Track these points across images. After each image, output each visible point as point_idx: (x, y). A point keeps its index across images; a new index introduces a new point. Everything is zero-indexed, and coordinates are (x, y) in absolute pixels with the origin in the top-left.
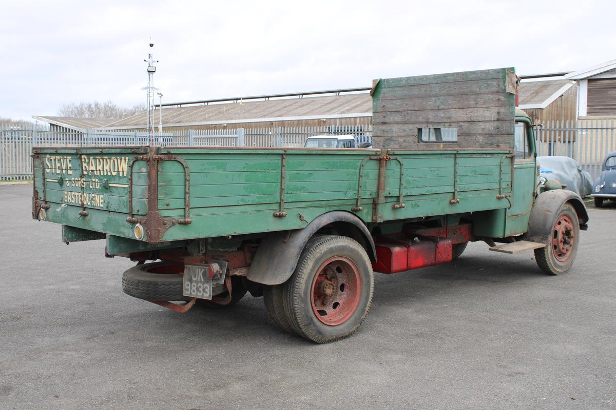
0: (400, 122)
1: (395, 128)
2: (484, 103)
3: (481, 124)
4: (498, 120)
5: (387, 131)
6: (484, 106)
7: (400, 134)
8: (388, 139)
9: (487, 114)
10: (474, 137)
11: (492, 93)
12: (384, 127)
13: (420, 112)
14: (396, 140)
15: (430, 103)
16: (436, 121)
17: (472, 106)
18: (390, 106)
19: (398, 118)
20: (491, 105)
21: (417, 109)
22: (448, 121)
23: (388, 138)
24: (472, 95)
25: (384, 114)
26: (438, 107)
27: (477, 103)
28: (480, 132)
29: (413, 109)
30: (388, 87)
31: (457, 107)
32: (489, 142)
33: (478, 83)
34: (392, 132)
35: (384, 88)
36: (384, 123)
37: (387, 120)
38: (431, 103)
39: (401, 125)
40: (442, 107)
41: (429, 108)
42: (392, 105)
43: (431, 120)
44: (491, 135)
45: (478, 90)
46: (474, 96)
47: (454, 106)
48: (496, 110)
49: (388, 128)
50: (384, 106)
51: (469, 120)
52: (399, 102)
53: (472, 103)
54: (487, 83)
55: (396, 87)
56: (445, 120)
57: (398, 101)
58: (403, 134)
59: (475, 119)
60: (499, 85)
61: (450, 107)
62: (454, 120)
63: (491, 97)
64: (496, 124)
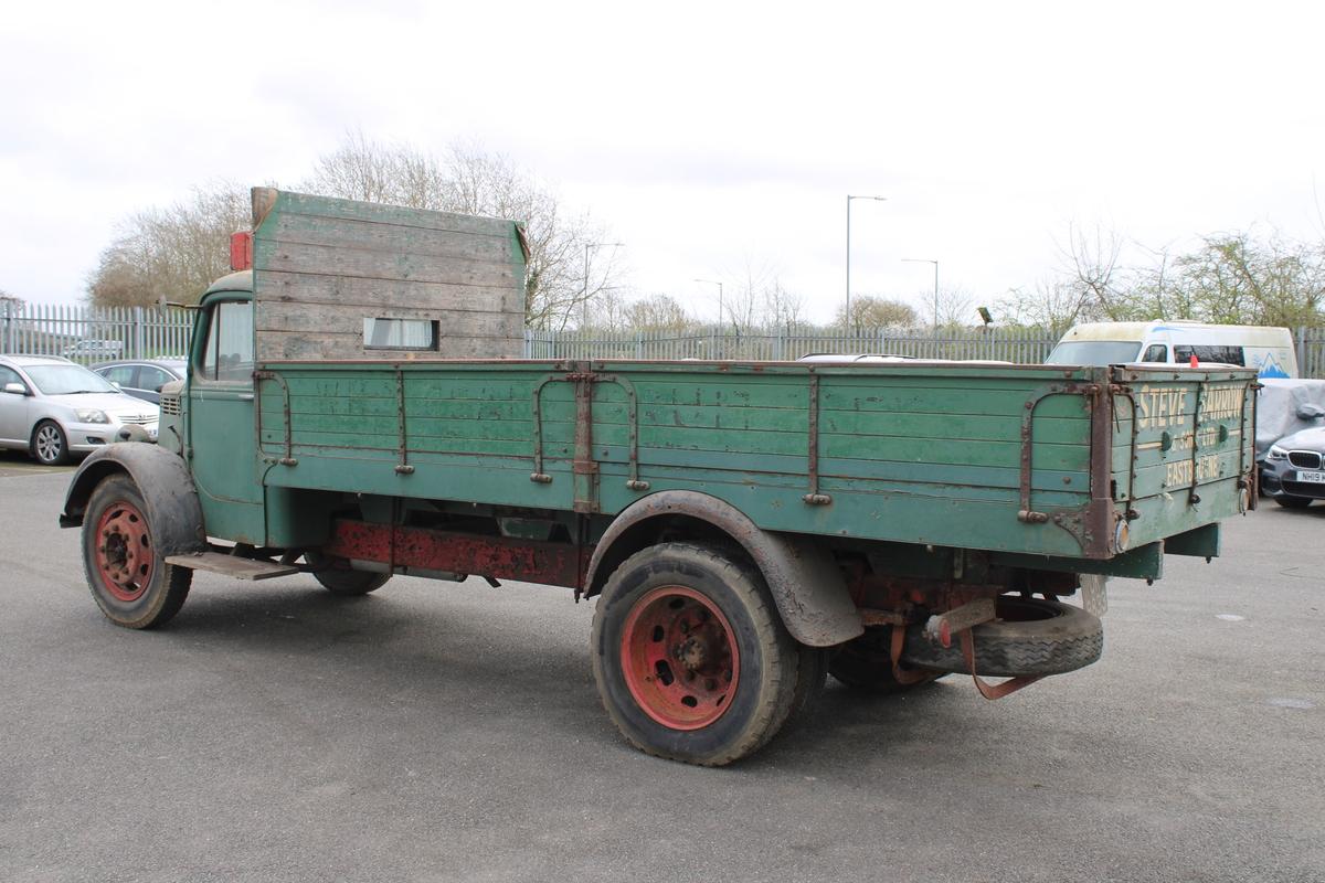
0: (326, 299)
1: (315, 313)
2: (484, 277)
3: (479, 316)
4: (503, 311)
5: (295, 320)
6: (483, 284)
7: (327, 329)
8: (297, 339)
9: (488, 299)
10: (468, 340)
11: (495, 262)
12: (289, 310)
13: (370, 282)
14: (315, 342)
15: (388, 265)
16: (401, 305)
17: (464, 282)
18: (302, 260)
19: (319, 290)
20: (494, 284)
21: (362, 273)
22: (425, 306)
23: (297, 335)
24: (464, 259)
25: (288, 277)
26: (406, 276)
27: (471, 278)
28: (477, 331)
29: (354, 272)
30: (296, 214)
31: (439, 280)
32: (491, 351)
33: (474, 239)
34: (308, 322)
35: (287, 213)
36: (286, 299)
37: (292, 292)
38: (389, 267)
39: (329, 307)
40: (412, 276)
41: (386, 275)
42: (305, 258)
43: (392, 302)
44: (494, 338)
45: (473, 252)
46: (467, 263)
47: (434, 278)
48: (503, 292)
49: (298, 313)
50: (286, 257)
51: (458, 307)
52: (322, 254)
53: (465, 278)
54: (486, 243)
55: (316, 217)
56: (418, 305)
57: (321, 250)
58: (334, 328)
59: (469, 306)
60: (504, 249)
61: (427, 278)
62: (433, 306)
63: (493, 268)
64: (500, 318)
